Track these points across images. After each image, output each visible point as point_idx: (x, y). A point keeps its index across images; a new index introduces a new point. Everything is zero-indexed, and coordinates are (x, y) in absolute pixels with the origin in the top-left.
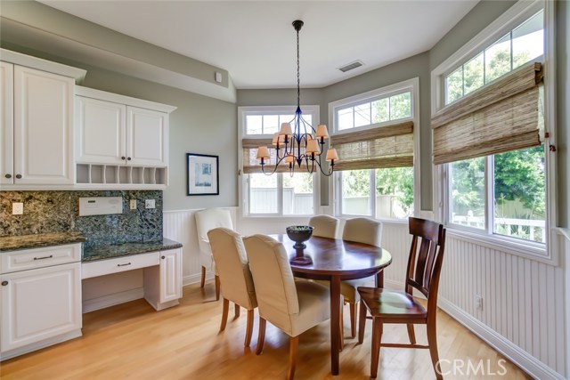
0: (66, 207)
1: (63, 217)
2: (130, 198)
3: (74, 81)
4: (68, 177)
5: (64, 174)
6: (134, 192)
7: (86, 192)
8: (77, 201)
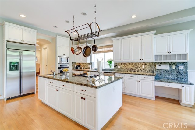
0: (153, 67)
1: (152, 69)
2: (172, 65)
3: (153, 34)
4: (152, 59)
5: (151, 58)
6: (174, 63)
7: (158, 63)
8: (156, 65)
